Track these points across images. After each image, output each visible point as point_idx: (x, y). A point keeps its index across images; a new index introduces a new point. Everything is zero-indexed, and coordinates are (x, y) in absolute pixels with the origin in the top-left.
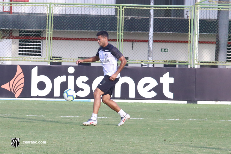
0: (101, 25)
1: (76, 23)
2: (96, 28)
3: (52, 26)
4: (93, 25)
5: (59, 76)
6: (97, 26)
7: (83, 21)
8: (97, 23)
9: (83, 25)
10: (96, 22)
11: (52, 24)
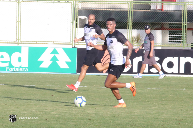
0: (170, 18)
1: (150, 16)
2: (166, 20)
3: (132, 19)
4: (163, 18)
5: (137, 57)
6: (167, 19)
7: (155, 15)
8: (167, 17)
9: (155, 18)
10: (166, 15)
11: (132, 18)
